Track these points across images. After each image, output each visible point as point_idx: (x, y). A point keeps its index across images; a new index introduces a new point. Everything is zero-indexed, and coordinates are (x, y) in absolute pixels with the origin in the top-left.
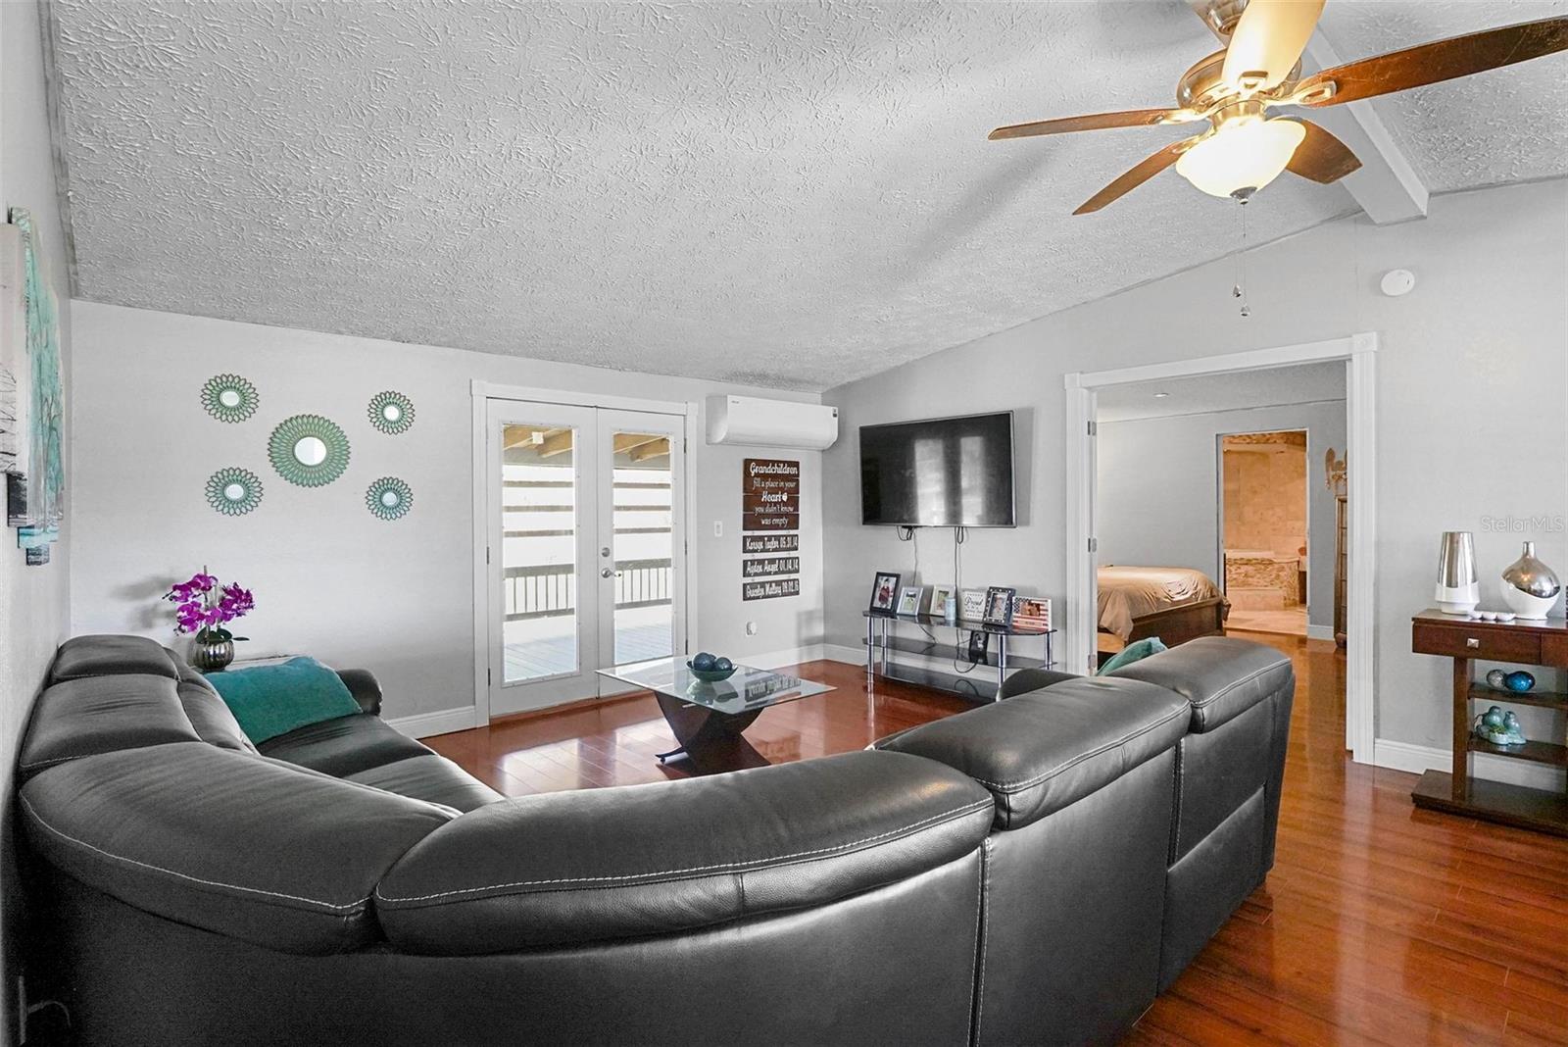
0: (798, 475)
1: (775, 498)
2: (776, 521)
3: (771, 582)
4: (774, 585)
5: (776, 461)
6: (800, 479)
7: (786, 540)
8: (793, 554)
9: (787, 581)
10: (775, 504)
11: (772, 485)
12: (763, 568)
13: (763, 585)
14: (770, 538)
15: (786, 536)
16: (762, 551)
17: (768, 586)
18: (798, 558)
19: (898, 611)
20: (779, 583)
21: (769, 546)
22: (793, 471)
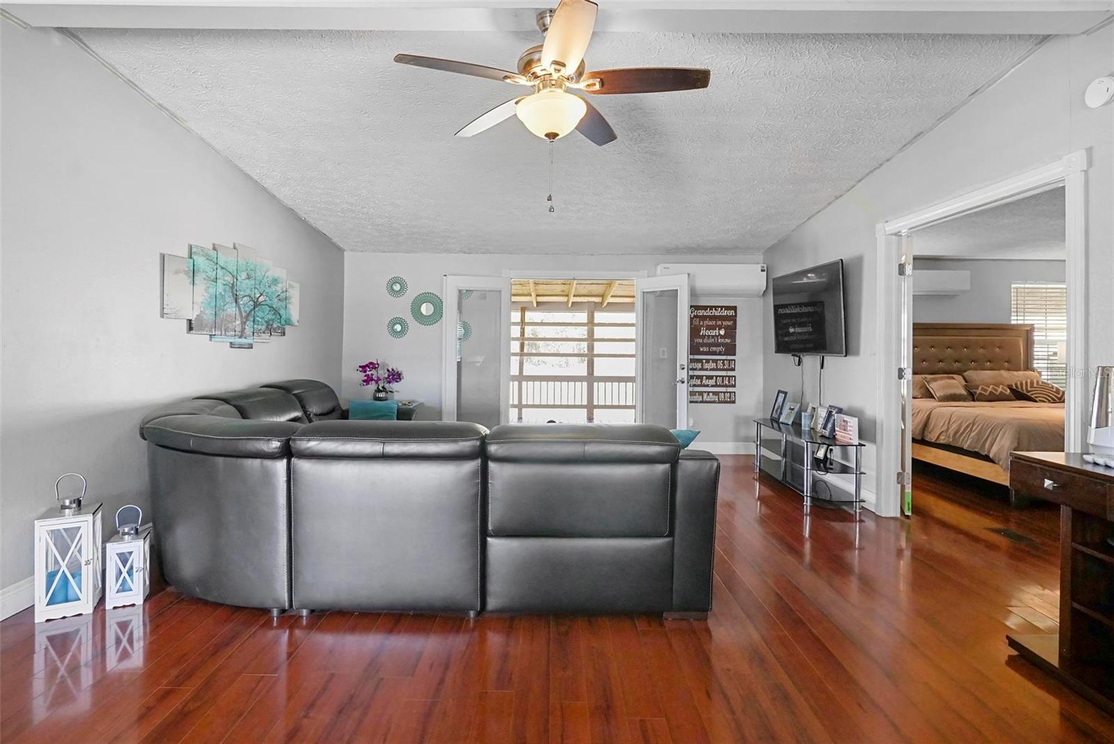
0: (736, 316)
1: (713, 333)
2: (714, 349)
3: (708, 393)
4: (711, 394)
5: (714, 307)
6: (738, 319)
7: (723, 363)
8: (730, 373)
9: (724, 393)
10: (713, 337)
11: (710, 323)
12: (701, 381)
13: (701, 393)
14: (708, 361)
15: (724, 360)
16: (699, 370)
17: (705, 395)
18: (735, 377)
19: (780, 420)
20: (715, 393)
21: (706, 366)
22: (731, 313)
